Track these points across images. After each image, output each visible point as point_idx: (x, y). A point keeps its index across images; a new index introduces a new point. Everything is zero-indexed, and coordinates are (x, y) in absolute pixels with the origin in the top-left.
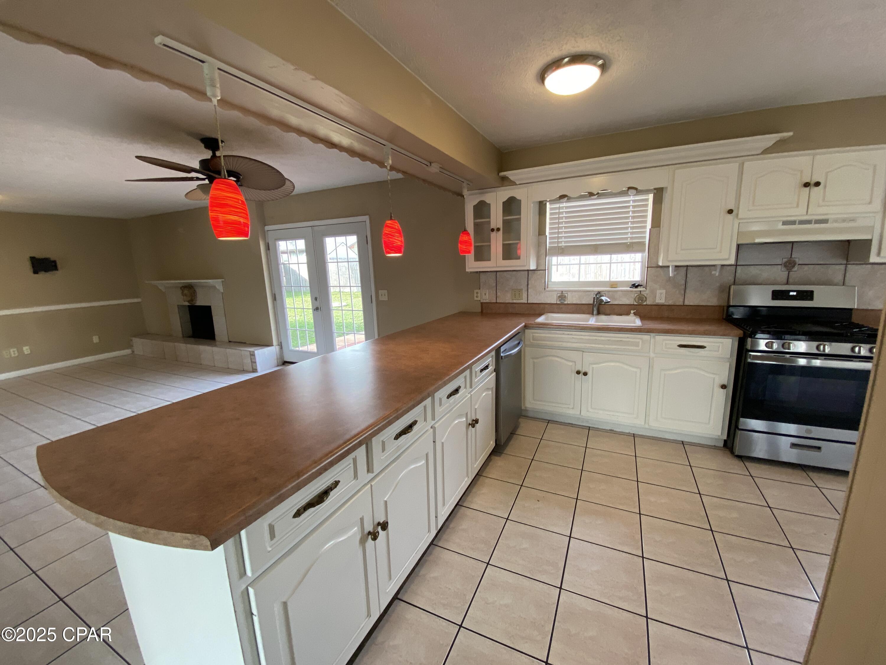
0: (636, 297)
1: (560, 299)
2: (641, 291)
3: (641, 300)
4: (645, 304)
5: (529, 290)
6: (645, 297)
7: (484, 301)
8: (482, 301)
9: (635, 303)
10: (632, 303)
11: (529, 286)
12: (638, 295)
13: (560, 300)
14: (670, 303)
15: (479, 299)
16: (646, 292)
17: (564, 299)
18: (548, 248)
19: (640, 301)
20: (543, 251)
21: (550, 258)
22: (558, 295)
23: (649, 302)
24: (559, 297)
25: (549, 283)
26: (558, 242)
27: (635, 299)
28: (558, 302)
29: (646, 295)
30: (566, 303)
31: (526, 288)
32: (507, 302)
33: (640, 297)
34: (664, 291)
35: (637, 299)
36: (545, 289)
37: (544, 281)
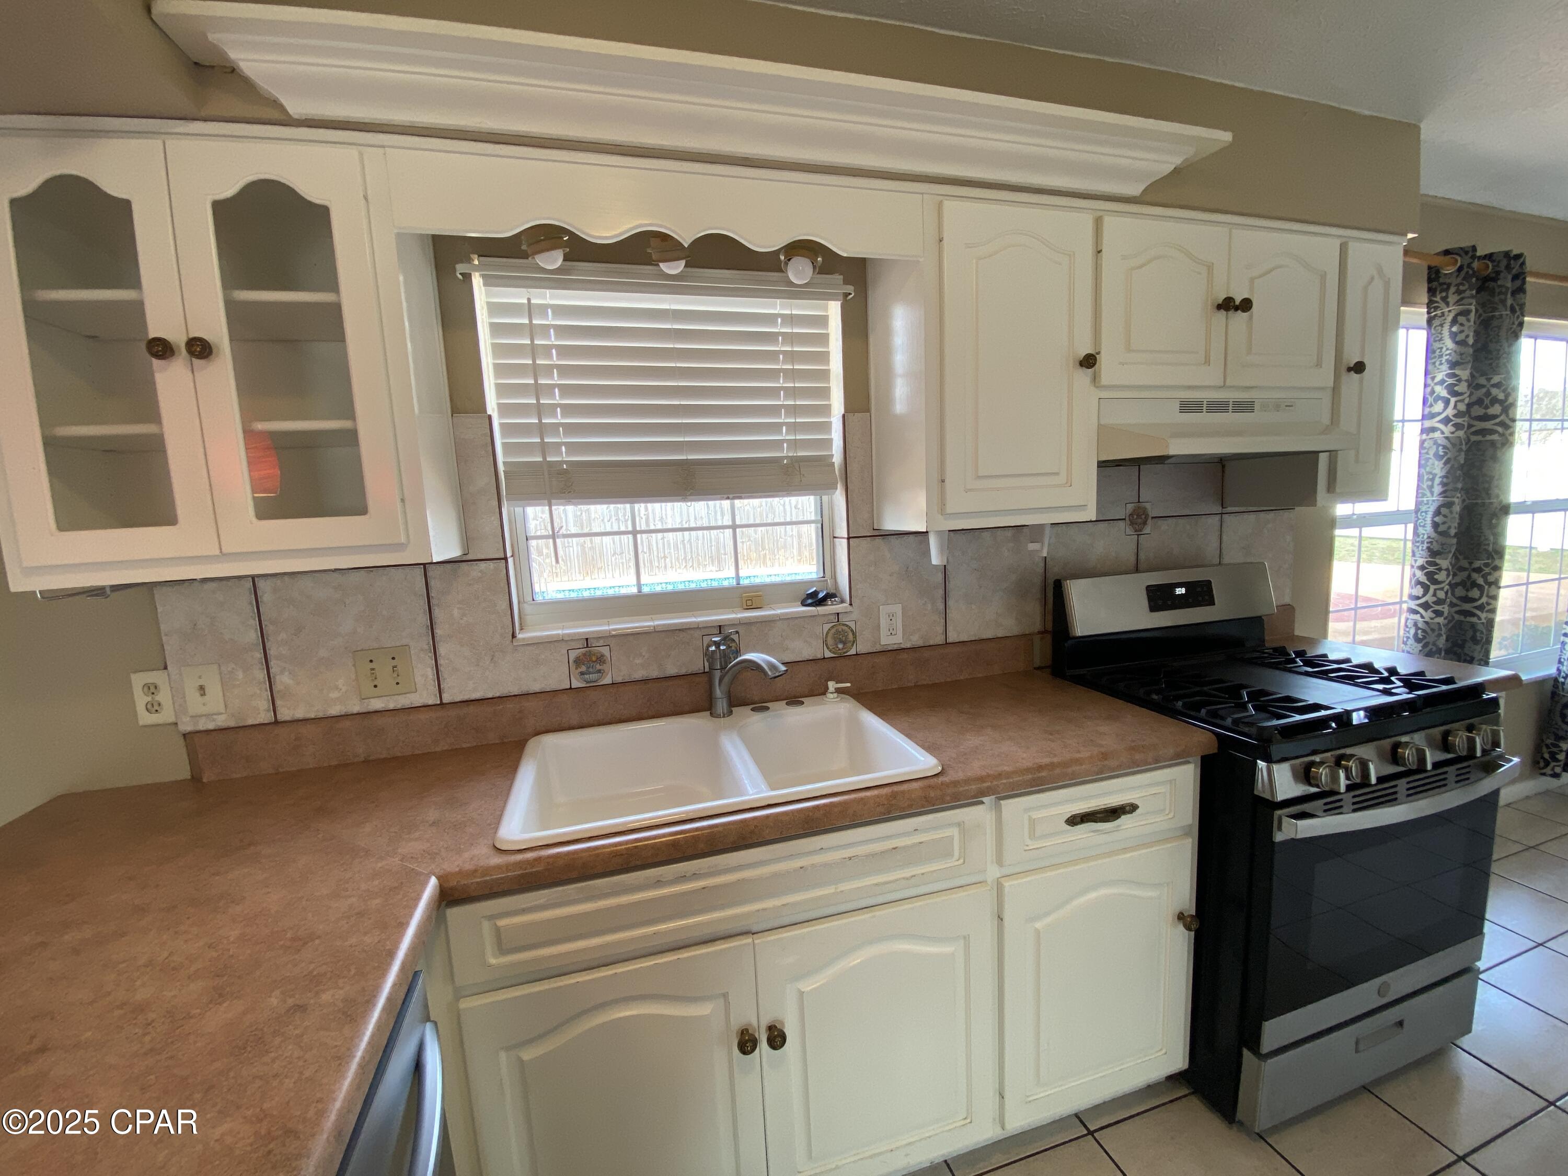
0: (827, 633)
1: (583, 668)
2: (838, 614)
3: (841, 642)
4: (853, 652)
5: (442, 650)
6: (852, 630)
7: (204, 725)
8: (186, 726)
9: (828, 654)
10: (819, 656)
11: (438, 632)
12: (833, 627)
13: (582, 674)
14: (916, 640)
15: (166, 715)
16: (853, 617)
17: (598, 667)
18: (501, 468)
19: (840, 646)
20: (483, 480)
21: (519, 510)
22: (573, 655)
23: (862, 646)
24: (578, 662)
25: (527, 608)
26: (544, 448)
27: (825, 642)
28: (576, 684)
29: (852, 625)
30: (607, 680)
31: (426, 642)
32: (335, 710)
33: (838, 632)
34: (898, 609)
35: (830, 641)
36: (514, 636)
37: (503, 605)
